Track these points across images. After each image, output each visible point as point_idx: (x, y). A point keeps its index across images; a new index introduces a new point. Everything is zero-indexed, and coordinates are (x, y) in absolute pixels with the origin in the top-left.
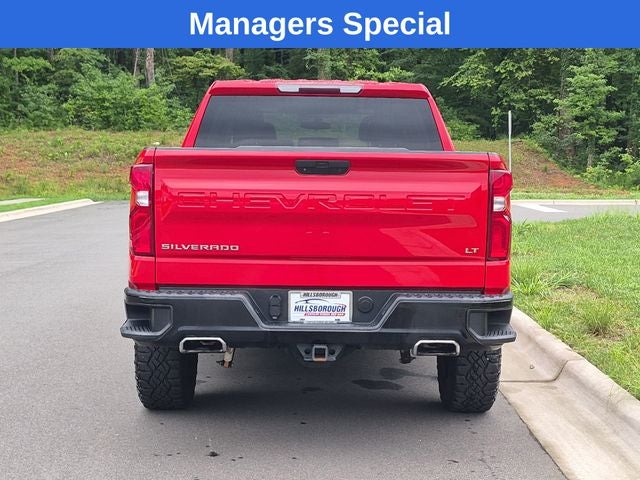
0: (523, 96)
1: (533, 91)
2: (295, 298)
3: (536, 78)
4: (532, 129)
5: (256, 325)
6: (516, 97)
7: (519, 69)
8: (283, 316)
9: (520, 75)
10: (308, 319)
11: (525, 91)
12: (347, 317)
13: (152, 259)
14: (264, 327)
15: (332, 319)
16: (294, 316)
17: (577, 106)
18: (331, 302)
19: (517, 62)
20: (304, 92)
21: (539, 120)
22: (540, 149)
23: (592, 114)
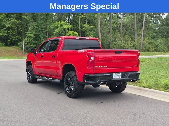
0: (15, 38)
1: (17, 37)
2: (114, 74)
3: (17, 34)
4: (18, 45)
5: (112, 79)
6: (13, 38)
7: (14, 32)
9: (14, 33)
11: (15, 37)
12: (121, 77)
13: (94, 69)
16: (114, 77)
17: (28, 40)
18: (119, 75)
19: (13, 31)
20: (80, 39)
21: (19, 43)
22: (20, 49)
23: (31, 42)
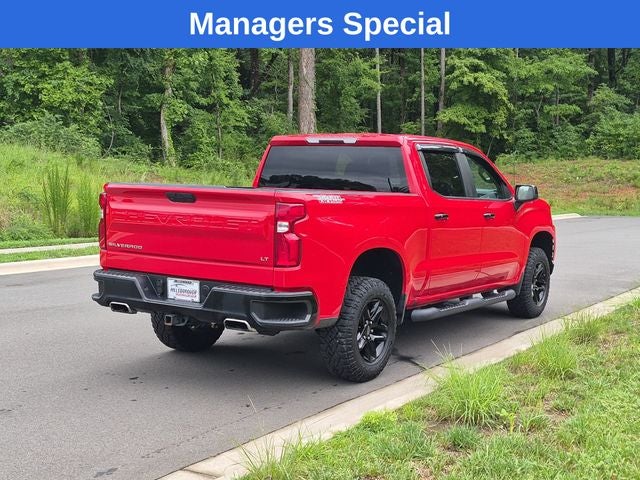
2: (171, 282)
5: (141, 298)
8: (164, 294)
10: (178, 297)
12: (197, 299)
14: (145, 299)
15: (189, 299)
18: (189, 287)
20: (322, 143)
